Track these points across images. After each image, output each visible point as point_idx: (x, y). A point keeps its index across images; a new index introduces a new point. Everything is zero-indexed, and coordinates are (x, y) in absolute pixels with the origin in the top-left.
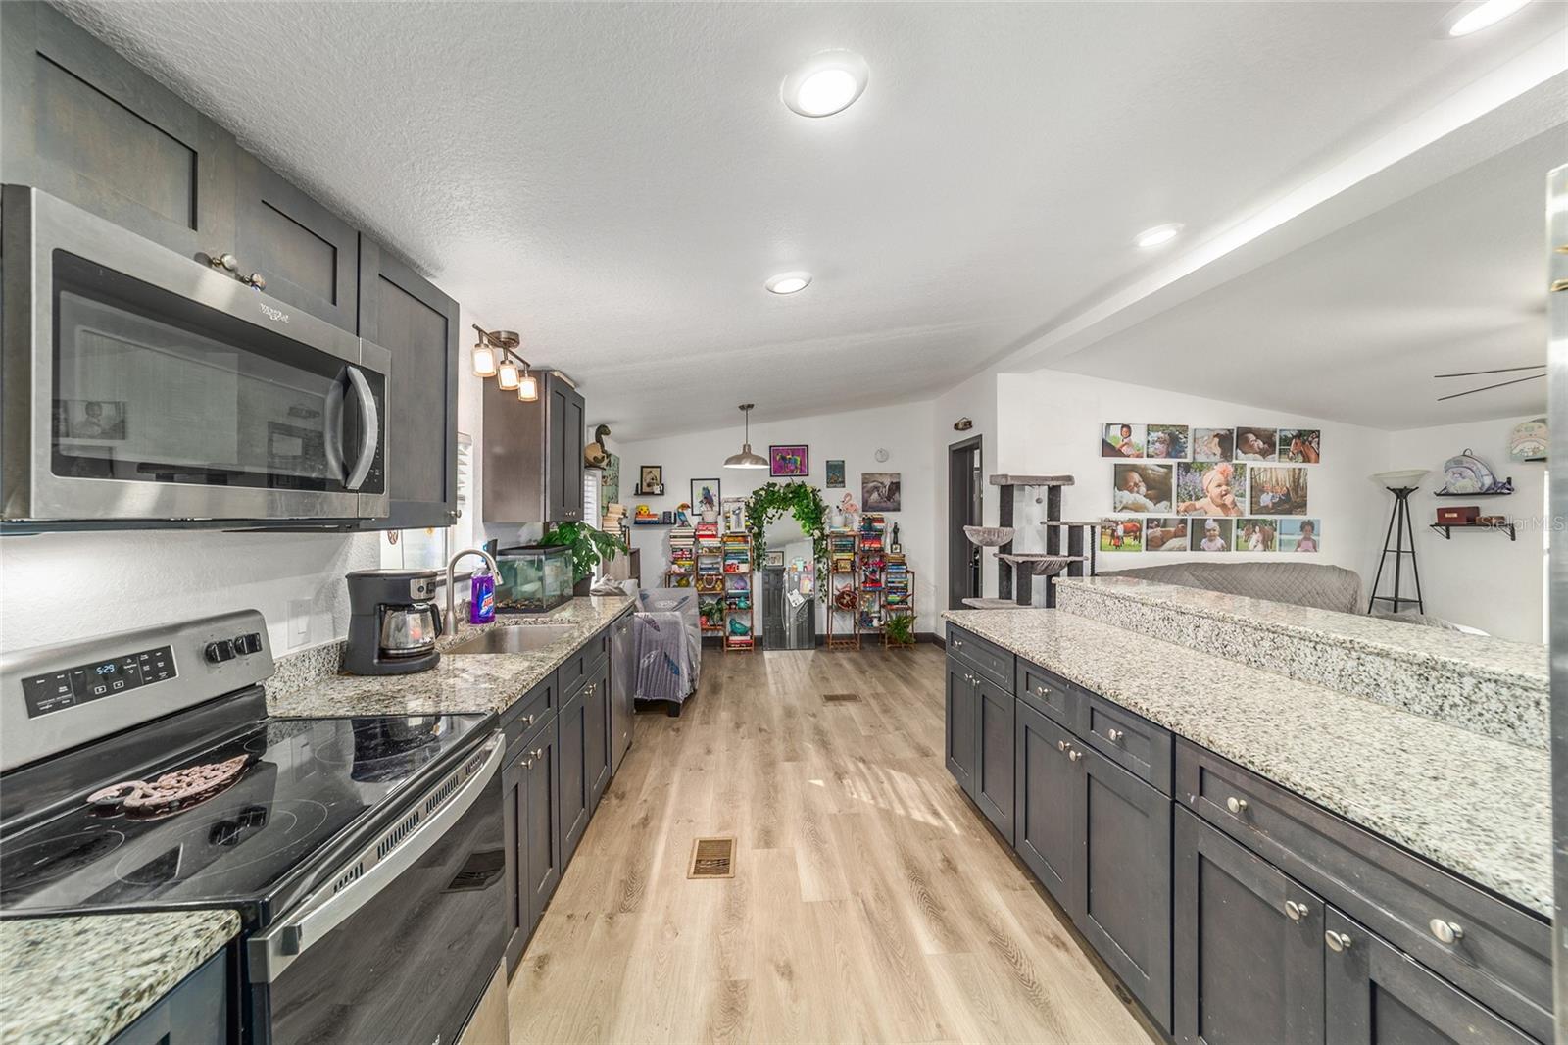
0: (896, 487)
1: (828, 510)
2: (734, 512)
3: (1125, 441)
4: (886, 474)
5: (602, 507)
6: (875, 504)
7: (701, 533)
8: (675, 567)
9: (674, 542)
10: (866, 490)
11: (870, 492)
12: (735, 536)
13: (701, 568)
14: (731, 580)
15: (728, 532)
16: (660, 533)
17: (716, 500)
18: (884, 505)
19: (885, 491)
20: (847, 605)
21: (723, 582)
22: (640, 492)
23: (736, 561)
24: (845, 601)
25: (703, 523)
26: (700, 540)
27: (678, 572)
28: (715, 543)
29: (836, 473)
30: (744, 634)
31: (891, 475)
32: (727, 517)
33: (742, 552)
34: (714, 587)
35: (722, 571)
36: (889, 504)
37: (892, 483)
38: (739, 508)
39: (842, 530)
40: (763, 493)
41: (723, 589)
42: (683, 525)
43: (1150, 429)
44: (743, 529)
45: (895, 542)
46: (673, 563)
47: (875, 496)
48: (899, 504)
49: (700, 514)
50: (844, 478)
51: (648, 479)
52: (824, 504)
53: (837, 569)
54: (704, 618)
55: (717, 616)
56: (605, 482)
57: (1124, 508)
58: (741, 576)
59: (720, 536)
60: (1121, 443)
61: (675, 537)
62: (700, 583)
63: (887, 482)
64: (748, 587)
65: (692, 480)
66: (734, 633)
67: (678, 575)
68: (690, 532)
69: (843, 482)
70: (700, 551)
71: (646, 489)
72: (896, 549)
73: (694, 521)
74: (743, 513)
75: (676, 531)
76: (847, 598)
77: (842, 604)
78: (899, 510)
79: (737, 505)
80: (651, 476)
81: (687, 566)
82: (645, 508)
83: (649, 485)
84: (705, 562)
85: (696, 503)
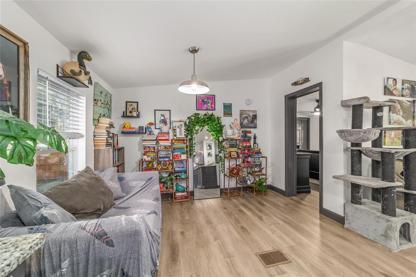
0: (255, 117)
1: (225, 127)
2: (178, 127)
3: (395, 87)
4: (251, 111)
5: (94, 119)
6: (246, 125)
7: (160, 138)
8: (145, 157)
9: (144, 143)
10: (242, 118)
11: (244, 119)
12: (179, 140)
13: (160, 157)
14: (176, 163)
15: (175, 138)
16: (137, 139)
17: (168, 121)
18: (250, 125)
19: (250, 119)
20: (235, 174)
21: (172, 164)
22: (125, 116)
23: (179, 153)
24: (234, 172)
25: (161, 133)
26: (160, 142)
27: (147, 160)
28: (168, 143)
29: (228, 109)
30: (183, 191)
31: (253, 111)
32: (174, 130)
33: (182, 149)
34: (168, 168)
35: (171, 158)
36: (252, 125)
37: (253, 115)
38: (181, 125)
39: (232, 137)
40: (193, 118)
41: (172, 169)
42: (150, 134)
43: (403, 82)
44: (183, 136)
45: (255, 143)
46: (144, 155)
47: (246, 121)
48: (256, 125)
49: (159, 129)
50: (231, 112)
51: (130, 108)
52: (223, 124)
53: (230, 156)
54: (162, 185)
55: (169, 183)
56: (96, 103)
57: (394, 122)
58: (181, 161)
59: (170, 140)
60: (393, 88)
61: (145, 140)
62: (160, 165)
63: (251, 115)
64: (185, 167)
65: (155, 110)
66: (178, 191)
67: (147, 161)
68: (154, 137)
69: (231, 114)
70: (160, 148)
71: (129, 114)
72: (256, 146)
73: (156, 132)
74: (183, 128)
75: (146, 137)
76: (235, 171)
77: (233, 174)
78: (256, 128)
79: (180, 123)
80: (132, 107)
81: (152, 156)
82: (128, 124)
83: (131, 112)
84: (162, 154)
85: (157, 122)
